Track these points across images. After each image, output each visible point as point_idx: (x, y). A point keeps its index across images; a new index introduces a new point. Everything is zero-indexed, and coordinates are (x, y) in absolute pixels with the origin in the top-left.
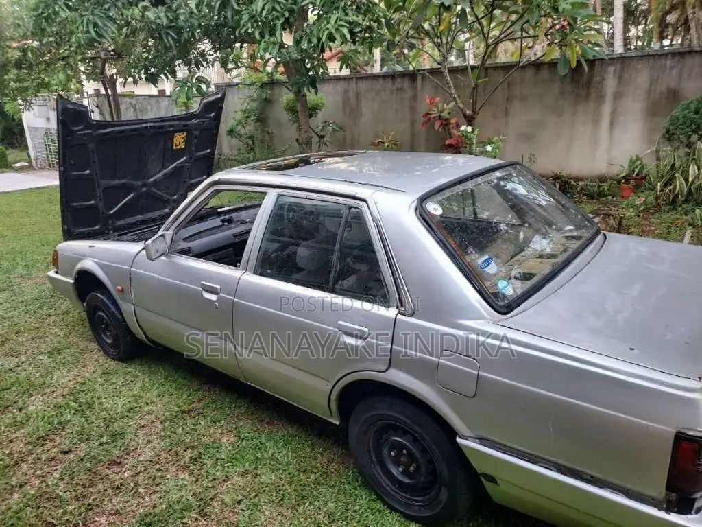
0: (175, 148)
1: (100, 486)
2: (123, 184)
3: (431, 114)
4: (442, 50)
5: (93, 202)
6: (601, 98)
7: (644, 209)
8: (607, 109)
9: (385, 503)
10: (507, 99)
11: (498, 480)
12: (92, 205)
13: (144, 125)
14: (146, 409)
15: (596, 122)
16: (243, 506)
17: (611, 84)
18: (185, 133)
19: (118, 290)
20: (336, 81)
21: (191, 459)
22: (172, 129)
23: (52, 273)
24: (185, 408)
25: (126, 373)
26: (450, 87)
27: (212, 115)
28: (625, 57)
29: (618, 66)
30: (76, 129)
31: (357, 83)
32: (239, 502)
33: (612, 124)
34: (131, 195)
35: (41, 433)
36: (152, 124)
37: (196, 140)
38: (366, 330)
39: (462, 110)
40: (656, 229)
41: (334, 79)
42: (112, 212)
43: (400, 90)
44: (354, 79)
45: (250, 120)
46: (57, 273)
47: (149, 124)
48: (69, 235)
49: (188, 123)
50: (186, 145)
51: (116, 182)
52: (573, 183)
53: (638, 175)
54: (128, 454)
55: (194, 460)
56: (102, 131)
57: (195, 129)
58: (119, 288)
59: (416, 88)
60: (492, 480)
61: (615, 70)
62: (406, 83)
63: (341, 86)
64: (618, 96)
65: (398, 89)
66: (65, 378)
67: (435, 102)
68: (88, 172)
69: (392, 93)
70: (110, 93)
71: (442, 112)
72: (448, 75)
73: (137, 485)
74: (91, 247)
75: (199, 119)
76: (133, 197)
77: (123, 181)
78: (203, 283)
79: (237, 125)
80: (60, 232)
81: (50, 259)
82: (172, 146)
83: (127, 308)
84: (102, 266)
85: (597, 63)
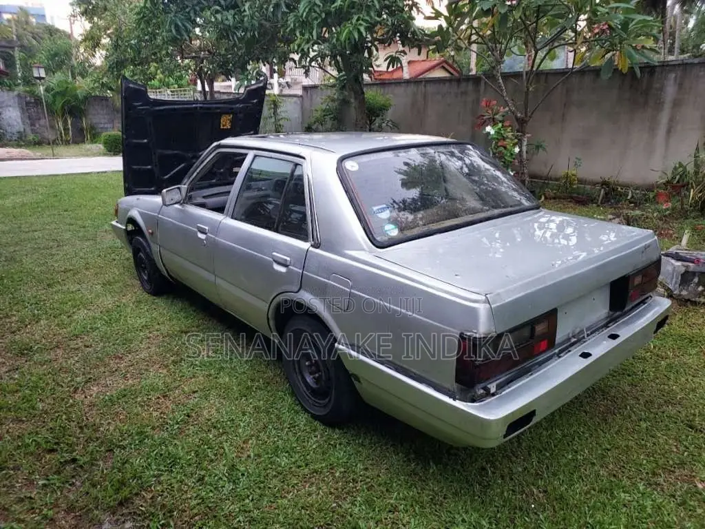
0: (222, 127)
1: (102, 369)
2: (176, 154)
3: (484, 116)
4: (495, 54)
5: (149, 167)
6: (659, 105)
7: (670, 214)
8: (664, 117)
9: (302, 407)
10: (565, 105)
11: (361, 380)
12: (148, 169)
13: (194, 106)
14: (157, 327)
15: (653, 130)
16: (196, 395)
17: (670, 90)
18: (231, 116)
19: (149, 233)
20: (406, 84)
21: (173, 361)
22: (219, 111)
23: (114, 223)
24: (184, 329)
25: (153, 303)
26: (502, 90)
27: (255, 101)
28: (687, 64)
29: (679, 73)
30: (137, 104)
31: (425, 86)
32: (194, 392)
33: (669, 132)
34: (183, 165)
35: (76, 332)
36: (201, 105)
37: (240, 122)
38: (288, 259)
39: (513, 113)
40: (674, 234)
41: (404, 82)
42: (166, 177)
43: (464, 93)
44: (424, 83)
45: (327, 118)
46: (117, 222)
47: (199, 105)
48: (129, 192)
49: (234, 106)
50: (231, 126)
51: (170, 152)
52: (619, 189)
53: (678, 182)
54: (129, 353)
55: (175, 362)
56: (157, 108)
57: (240, 113)
58: (150, 231)
59: (479, 91)
60: (357, 379)
61: (676, 77)
62: (470, 87)
63: (412, 88)
64: (677, 104)
65: (462, 93)
66: (108, 301)
67: (491, 104)
68: (146, 141)
69: (456, 96)
70: (207, 89)
71: (496, 114)
72: (500, 78)
73: (127, 372)
74: (138, 199)
75: (243, 103)
76: (184, 167)
77: (176, 152)
78: (199, 225)
79: (315, 122)
80: (122, 191)
81: (113, 211)
82: (220, 126)
83: (155, 248)
84: (142, 214)
85: (657, 69)
